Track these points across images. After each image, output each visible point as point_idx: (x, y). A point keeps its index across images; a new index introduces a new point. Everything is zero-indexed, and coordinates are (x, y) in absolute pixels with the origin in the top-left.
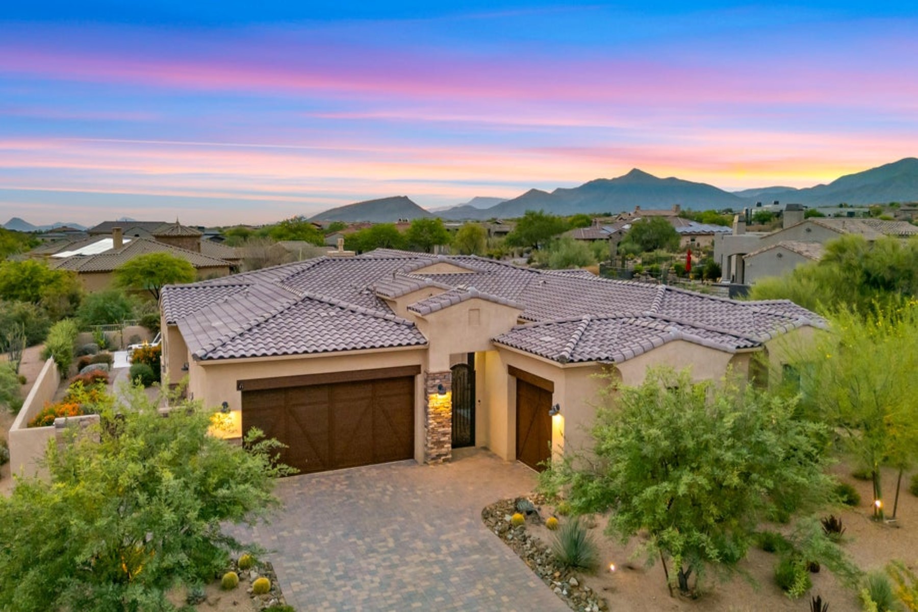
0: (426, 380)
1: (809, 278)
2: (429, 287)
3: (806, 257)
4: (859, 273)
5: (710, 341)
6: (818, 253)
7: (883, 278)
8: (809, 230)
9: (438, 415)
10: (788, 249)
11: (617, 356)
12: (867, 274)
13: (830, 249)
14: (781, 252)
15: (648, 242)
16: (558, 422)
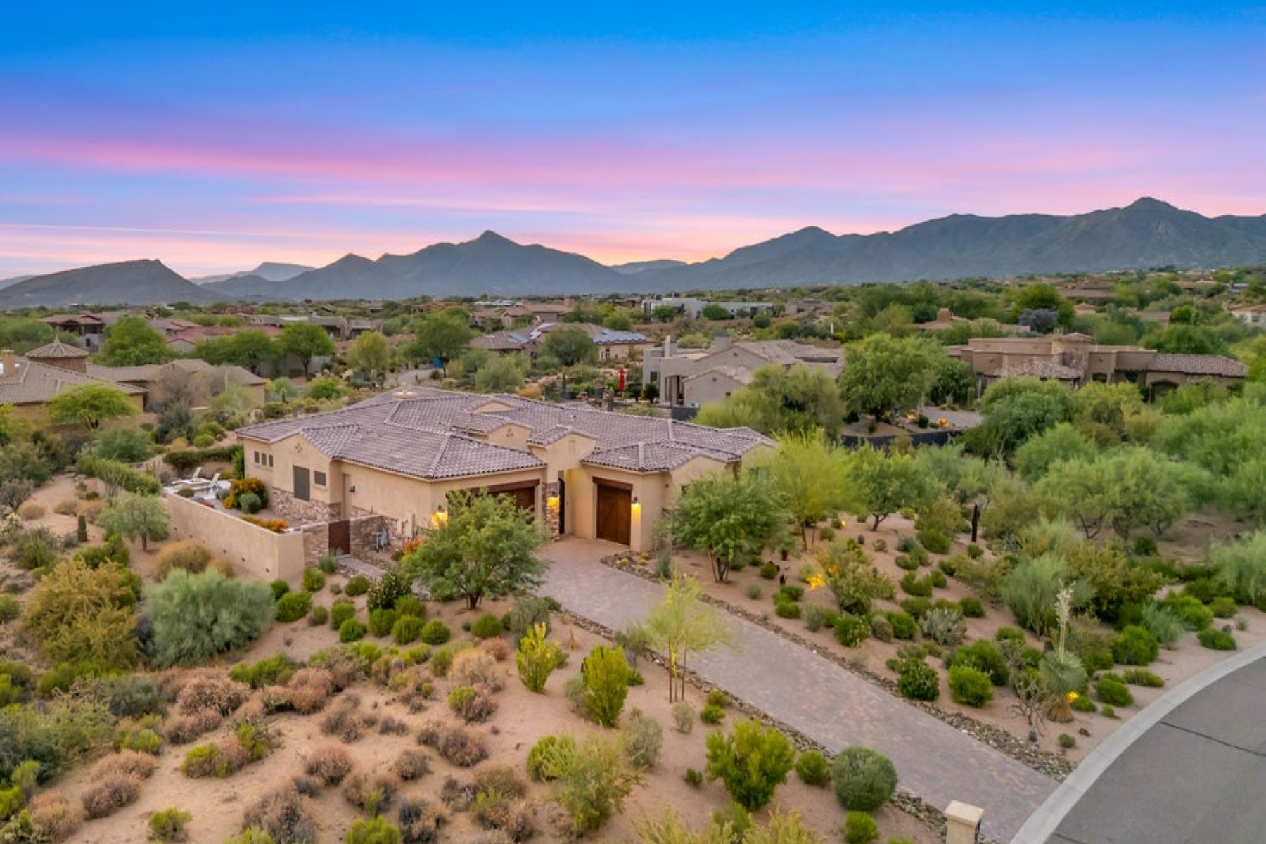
0: (544, 489)
1: (744, 403)
2: (509, 424)
3: (736, 381)
4: (780, 397)
5: (714, 455)
6: (748, 379)
7: (797, 402)
8: (735, 355)
9: (552, 511)
10: (722, 374)
11: (670, 467)
12: (786, 398)
13: (757, 376)
14: (716, 376)
15: (567, 354)
16: (636, 508)
